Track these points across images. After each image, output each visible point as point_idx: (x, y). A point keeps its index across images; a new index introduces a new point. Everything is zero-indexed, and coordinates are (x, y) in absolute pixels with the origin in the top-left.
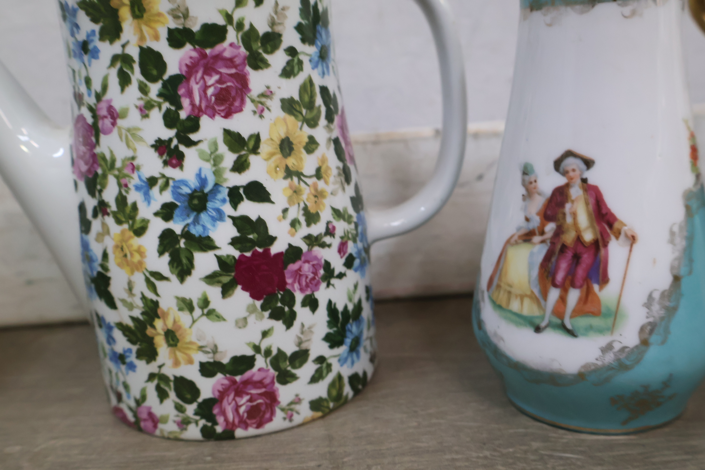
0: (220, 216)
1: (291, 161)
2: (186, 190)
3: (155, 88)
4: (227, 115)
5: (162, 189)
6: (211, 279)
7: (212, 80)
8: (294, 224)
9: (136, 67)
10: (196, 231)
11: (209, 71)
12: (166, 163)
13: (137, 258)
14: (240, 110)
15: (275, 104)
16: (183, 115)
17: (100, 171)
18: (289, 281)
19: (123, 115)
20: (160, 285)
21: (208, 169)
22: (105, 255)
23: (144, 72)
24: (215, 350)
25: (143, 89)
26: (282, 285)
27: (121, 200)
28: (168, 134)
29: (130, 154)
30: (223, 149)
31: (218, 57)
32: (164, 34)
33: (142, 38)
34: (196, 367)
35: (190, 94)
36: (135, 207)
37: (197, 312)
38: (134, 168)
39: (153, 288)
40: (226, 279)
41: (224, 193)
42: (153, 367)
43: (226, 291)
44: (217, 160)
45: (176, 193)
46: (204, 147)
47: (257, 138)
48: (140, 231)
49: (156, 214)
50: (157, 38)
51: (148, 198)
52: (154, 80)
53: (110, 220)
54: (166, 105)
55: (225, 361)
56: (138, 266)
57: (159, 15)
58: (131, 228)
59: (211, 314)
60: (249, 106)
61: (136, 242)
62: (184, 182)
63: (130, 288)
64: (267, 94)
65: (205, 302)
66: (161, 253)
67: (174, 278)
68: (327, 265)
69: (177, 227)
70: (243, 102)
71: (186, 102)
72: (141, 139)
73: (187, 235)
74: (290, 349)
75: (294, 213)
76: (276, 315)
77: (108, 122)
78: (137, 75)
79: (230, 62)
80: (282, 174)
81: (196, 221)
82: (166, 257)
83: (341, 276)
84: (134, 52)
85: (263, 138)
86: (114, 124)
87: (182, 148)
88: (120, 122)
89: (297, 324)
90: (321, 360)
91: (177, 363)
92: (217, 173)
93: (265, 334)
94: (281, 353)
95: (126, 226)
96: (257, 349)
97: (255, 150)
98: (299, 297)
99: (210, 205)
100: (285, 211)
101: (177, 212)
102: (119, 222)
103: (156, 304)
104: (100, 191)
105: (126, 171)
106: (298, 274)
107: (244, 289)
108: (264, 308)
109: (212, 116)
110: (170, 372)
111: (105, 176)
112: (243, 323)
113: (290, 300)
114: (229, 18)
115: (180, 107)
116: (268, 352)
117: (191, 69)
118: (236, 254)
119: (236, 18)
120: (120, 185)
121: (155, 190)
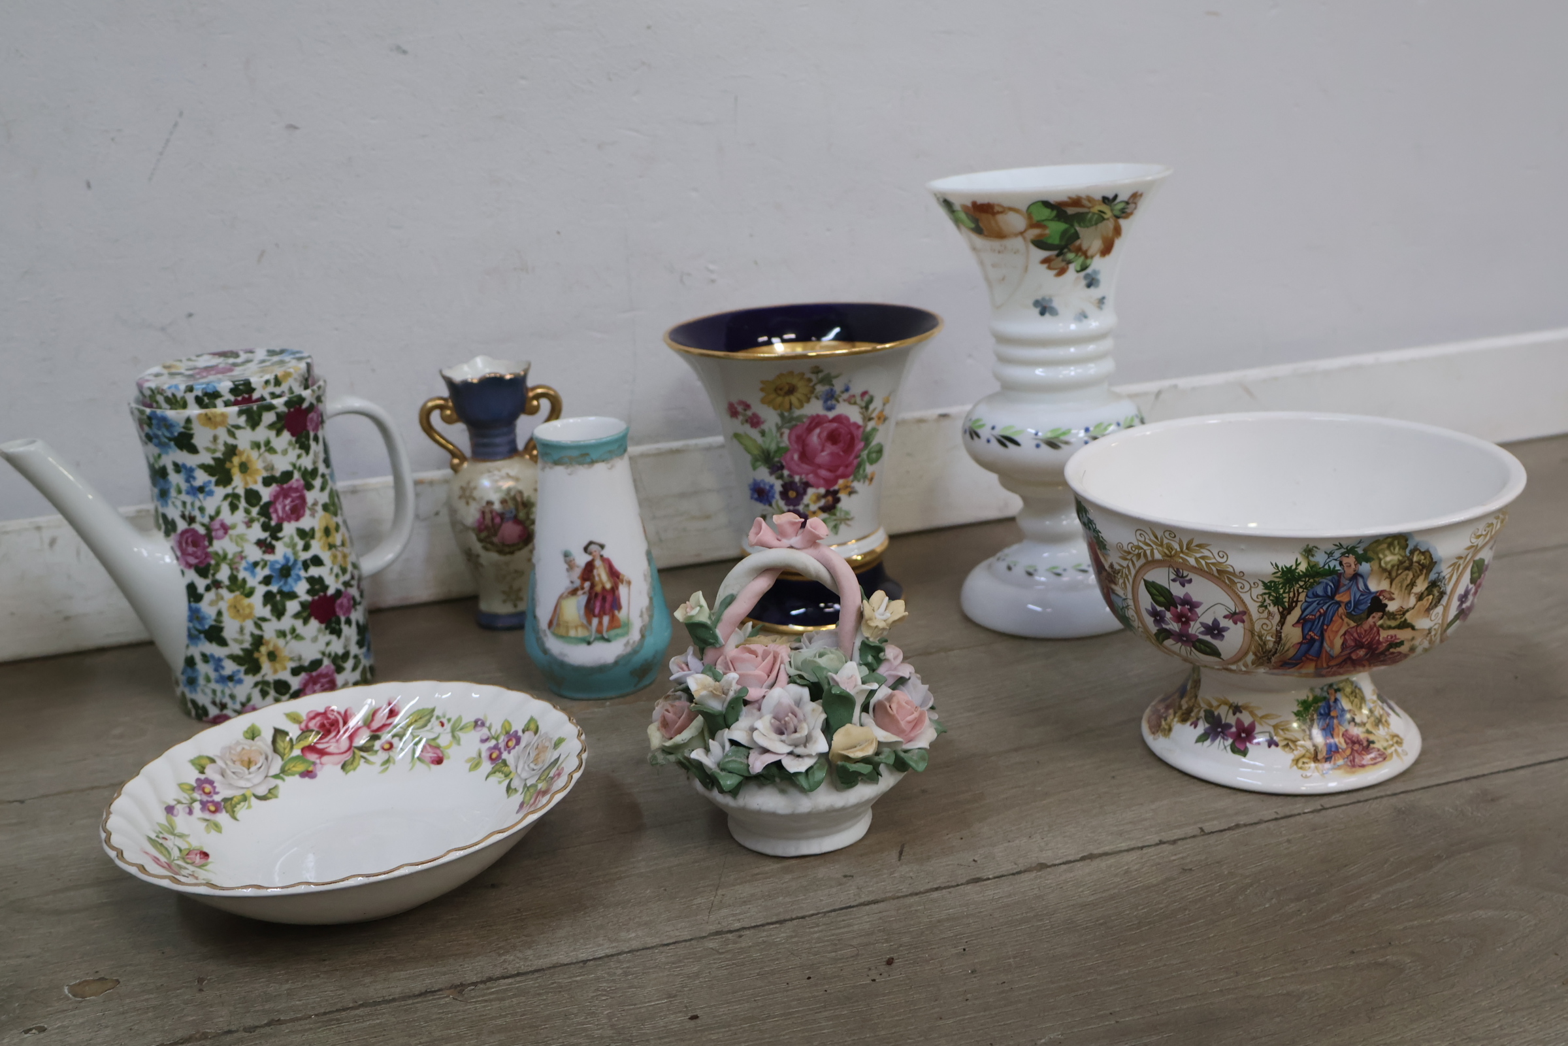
0: (299, 578)
1: (330, 540)
2: (278, 566)
3: (255, 511)
4: (297, 519)
5: (263, 567)
6: (296, 616)
7: (288, 501)
8: (337, 576)
9: (243, 501)
10: (286, 589)
11: (286, 496)
12: (264, 552)
13: (247, 611)
14: (303, 515)
15: (319, 508)
16: (273, 523)
17: (213, 562)
18: (337, 610)
19: (234, 527)
20: (264, 625)
21: (289, 552)
22: (220, 613)
23: (248, 501)
24: (300, 658)
25: (247, 512)
26: (334, 613)
27: (233, 578)
28: (264, 535)
29: (239, 549)
30: (297, 539)
31: (291, 488)
32: (260, 480)
33: (246, 483)
34: (288, 671)
35: (276, 511)
36: (244, 581)
37: (289, 637)
38: (242, 558)
39: (259, 627)
40: (305, 614)
41: (300, 565)
42: (258, 678)
43: (306, 621)
44: (293, 546)
45: (272, 569)
46: (286, 540)
47: (313, 530)
48: (250, 594)
49: (260, 583)
50: (256, 482)
51: (253, 574)
52: (253, 505)
53: (224, 592)
54: (262, 519)
55: (306, 664)
56: (249, 616)
57: (257, 470)
58: (242, 593)
59: (298, 637)
60: (308, 512)
61: (246, 601)
62: (276, 562)
63: (242, 630)
64: (315, 504)
65: (293, 630)
66: (265, 604)
67: (274, 619)
68: (353, 598)
69: (274, 588)
70: (304, 511)
71: (274, 516)
72: (247, 540)
73: (280, 592)
74: (340, 651)
75: (336, 570)
76: (332, 632)
77: (221, 532)
78: (243, 504)
79: (296, 490)
80: (327, 548)
81: (286, 583)
82: (269, 607)
83: (360, 604)
84: (241, 491)
85: (316, 529)
86: (226, 533)
87: (274, 542)
88: (230, 532)
89: (343, 635)
90: (356, 657)
91: (275, 671)
92: (295, 553)
93: (328, 644)
94: (336, 655)
95: (237, 593)
96: (323, 654)
97: (313, 537)
98: (343, 619)
99: (293, 573)
100: (332, 569)
101: (273, 580)
102: (231, 590)
103: (261, 637)
104: (213, 575)
105: (237, 560)
106: (341, 606)
107: (316, 618)
108: (326, 628)
109: (289, 521)
110: (271, 678)
111: (218, 565)
112: (315, 639)
113: (339, 622)
114: (294, 466)
115: (270, 519)
116: (330, 655)
117: (276, 497)
118: (309, 598)
119: (298, 465)
120: (232, 569)
121: (258, 569)
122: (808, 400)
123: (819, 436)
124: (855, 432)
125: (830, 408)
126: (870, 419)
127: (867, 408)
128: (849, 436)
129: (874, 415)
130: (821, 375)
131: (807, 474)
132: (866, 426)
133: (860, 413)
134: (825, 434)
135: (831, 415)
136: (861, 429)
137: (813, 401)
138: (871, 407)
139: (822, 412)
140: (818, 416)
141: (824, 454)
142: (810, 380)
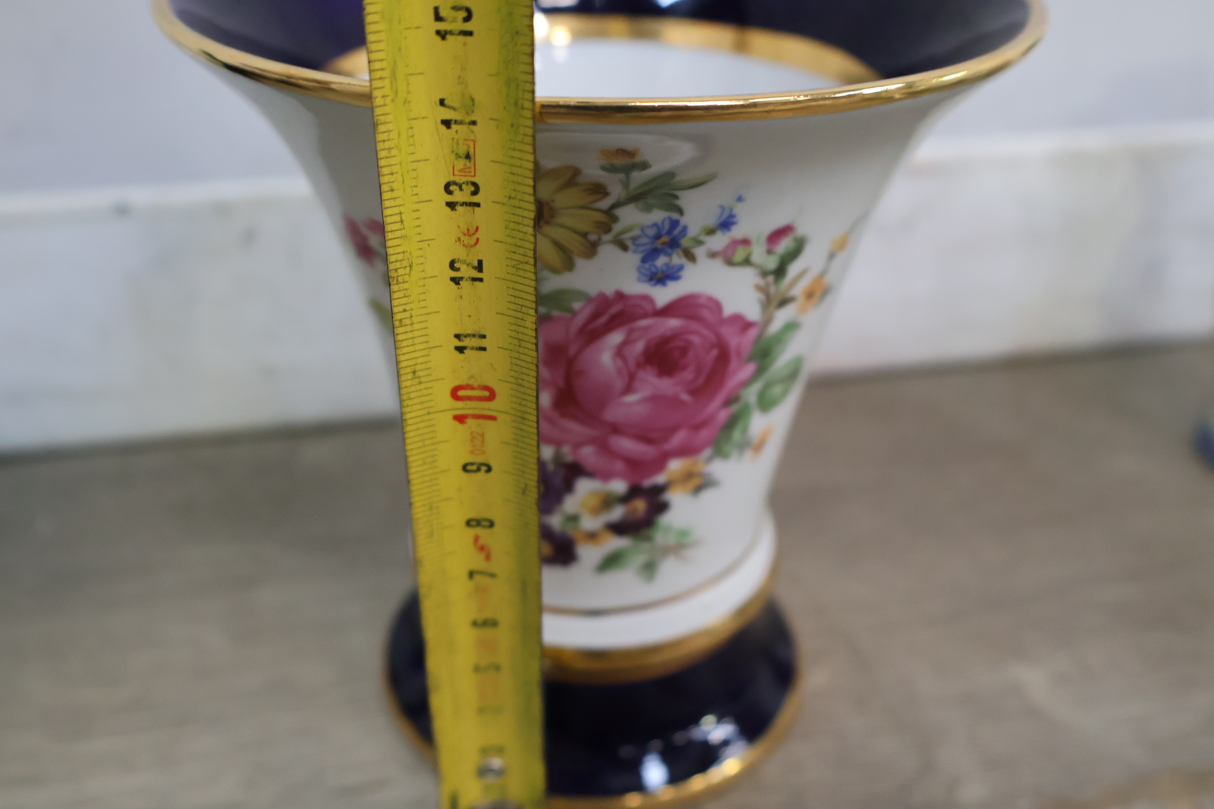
122: (591, 250)
123: (620, 352)
124: (733, 339)
125: (662, 278)
126: (784, 302)
127: (780, 272)
128: (715, 352)
129: (798, 291)
130: (639, 177)
131: (577, 446)
132: (768, 321)
133: (759, 288)
134: (639, 347)
135: (663, 295)
136: (753, 333)
137: (608, 252)
138: (793, 269)
139: (634, 286)
140: (620, 296)
141: (631, 398)
142: (599, 190)
